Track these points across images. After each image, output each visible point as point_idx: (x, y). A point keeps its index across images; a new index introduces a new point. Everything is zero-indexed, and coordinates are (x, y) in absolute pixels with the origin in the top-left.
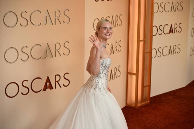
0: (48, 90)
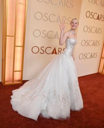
0: (54, 54)
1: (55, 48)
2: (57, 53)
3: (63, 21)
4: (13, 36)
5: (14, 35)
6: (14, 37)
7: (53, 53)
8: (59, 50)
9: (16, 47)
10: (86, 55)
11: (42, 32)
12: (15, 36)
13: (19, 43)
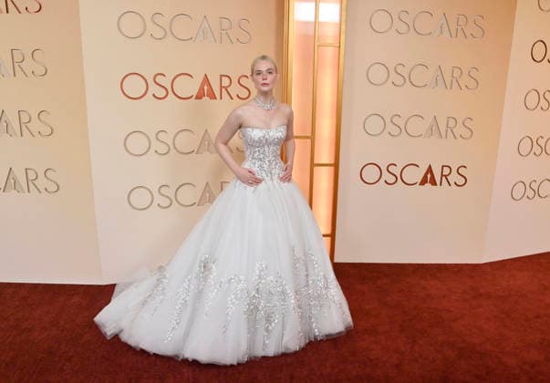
1: (430, 166)
2: (438, 182)
3: (454, 81)
4: (307, 137)
5: (309, 135)
6: (309, 141)
7: (423, 182)
8: (444, 173)
9: (316, 169)
10: (535, 186)
11: (388, 121)
12: (312, 138)
13: (324, 155)
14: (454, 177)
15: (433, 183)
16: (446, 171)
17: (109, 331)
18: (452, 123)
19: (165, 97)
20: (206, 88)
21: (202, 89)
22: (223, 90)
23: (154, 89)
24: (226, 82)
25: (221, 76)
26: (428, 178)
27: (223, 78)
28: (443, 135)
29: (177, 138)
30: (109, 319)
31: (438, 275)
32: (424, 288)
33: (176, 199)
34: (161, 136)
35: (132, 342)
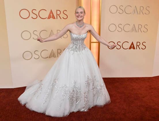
1: (132, 42)
2: (135, 48)
8: (138, 45)
9: (92, 44)
14: (141, 46)
15: (134, 48)
16: (138, 44)
17: (23, 103)
18: (140, 27)
19: (36, 18)
20: (51, 15)
21: (50, 15)
22: (58, 15)
23: (32, 15)
24: (58, 12)
25: (57, 10)
26: (132, 47)
27: (58, 11)
28: (137, 31)
29: (41, 33)
30: (23, 99)
31: (136, 81)
32: (132, 86)
33: (41, 56)
34: (35, 33)
35: (30, 108)
